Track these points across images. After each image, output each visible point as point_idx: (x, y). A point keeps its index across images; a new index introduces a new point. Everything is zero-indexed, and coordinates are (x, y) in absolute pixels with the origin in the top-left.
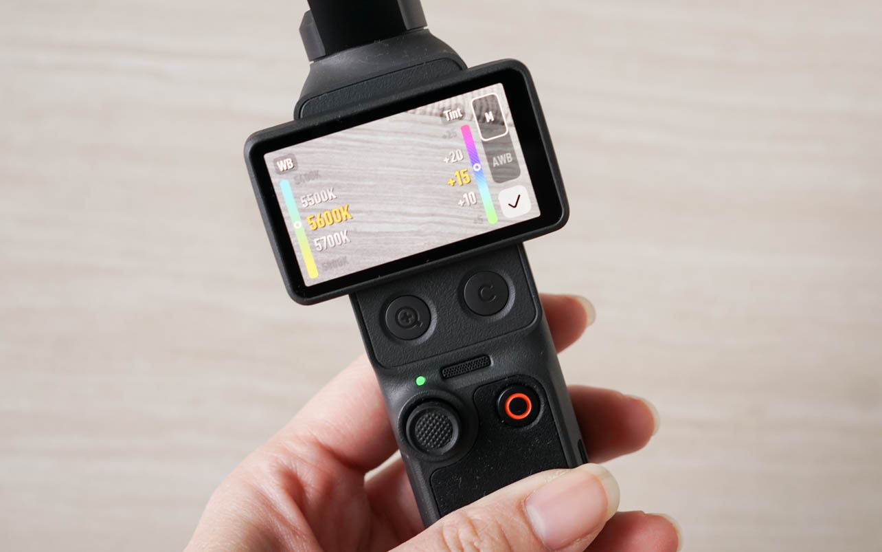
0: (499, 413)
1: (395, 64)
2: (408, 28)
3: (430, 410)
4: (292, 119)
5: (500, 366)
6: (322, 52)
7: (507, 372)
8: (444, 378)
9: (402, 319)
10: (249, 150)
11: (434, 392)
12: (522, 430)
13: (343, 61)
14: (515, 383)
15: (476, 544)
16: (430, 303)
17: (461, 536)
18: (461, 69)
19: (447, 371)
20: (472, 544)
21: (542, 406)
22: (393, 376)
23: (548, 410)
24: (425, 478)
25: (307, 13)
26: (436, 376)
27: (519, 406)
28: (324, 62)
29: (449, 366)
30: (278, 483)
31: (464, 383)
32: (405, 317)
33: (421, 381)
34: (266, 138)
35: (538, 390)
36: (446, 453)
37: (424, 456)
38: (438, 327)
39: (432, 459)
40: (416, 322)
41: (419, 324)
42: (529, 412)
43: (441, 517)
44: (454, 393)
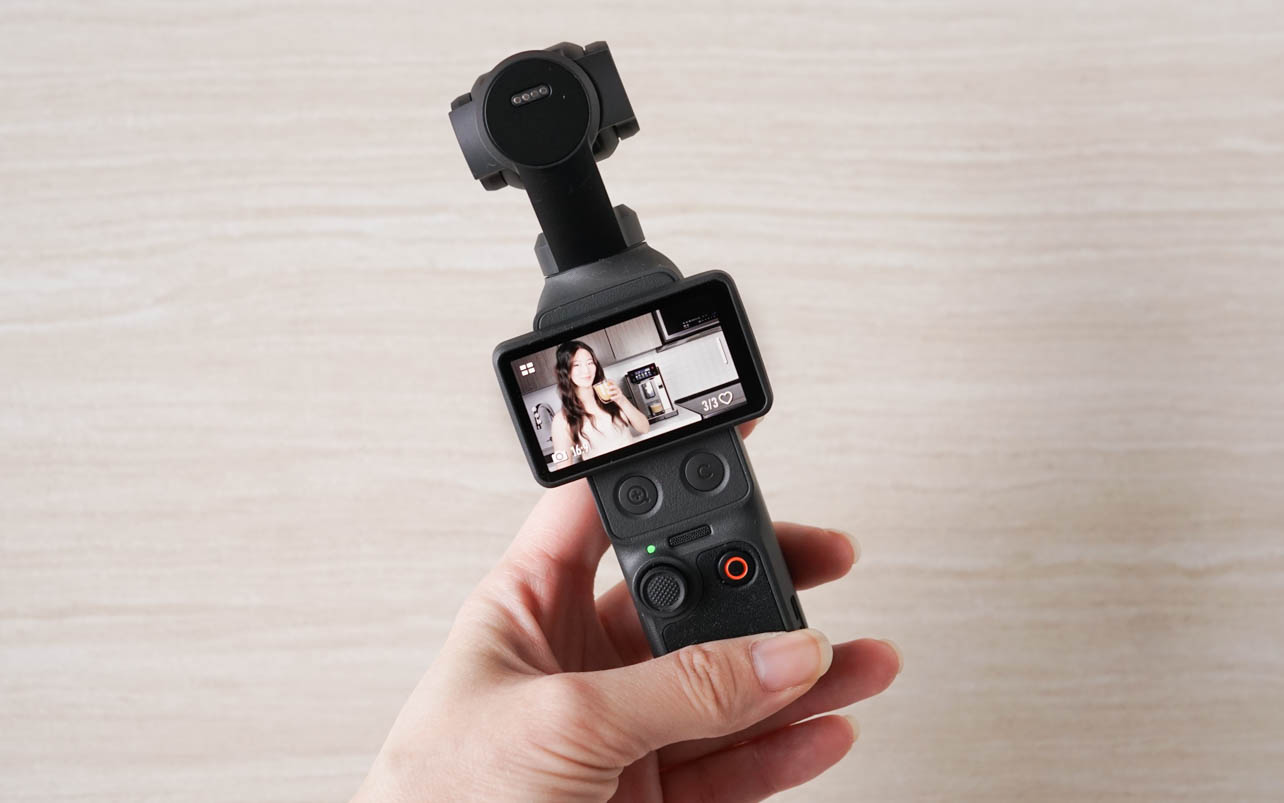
0: (720, 575)
1: (618, 279)
2: (628, 245)
3: (660, 574)
4: (532, 330)
5: (720, 532)
6: (555, 268)
7: (726, 539)
8: (672, 547)
9: (633, 496)
10: (497, 359)
11: (663, 559)
12: (740, 589)
13: (574, 277)
14: (732, 549)
15: (707, 668)
16: (656, 481)
17: (695, 661)
18: (674, 280)
19: (673, 540)
20: (703, 667)
21: (757, 568)
22: (627, 546)
23: (762, 572)
24: (658, 632)
25: (540, 236)
26: (664, 544)
27: (737, 568)
28: (557, 279)
29: (675, 535)
30: (516, 598)
31: (689, 550)
32: (636, 495)
33: (651, 549)
34: (511, 348)
35: (752, 554)
36: (675, 611)
37: (656, 613)
38: (664, 502)
39: (666, 615)
40: (645, 499)
41: (647, 500)
42: (745, 573)
43: (669, 652)
44: (679, 559)
